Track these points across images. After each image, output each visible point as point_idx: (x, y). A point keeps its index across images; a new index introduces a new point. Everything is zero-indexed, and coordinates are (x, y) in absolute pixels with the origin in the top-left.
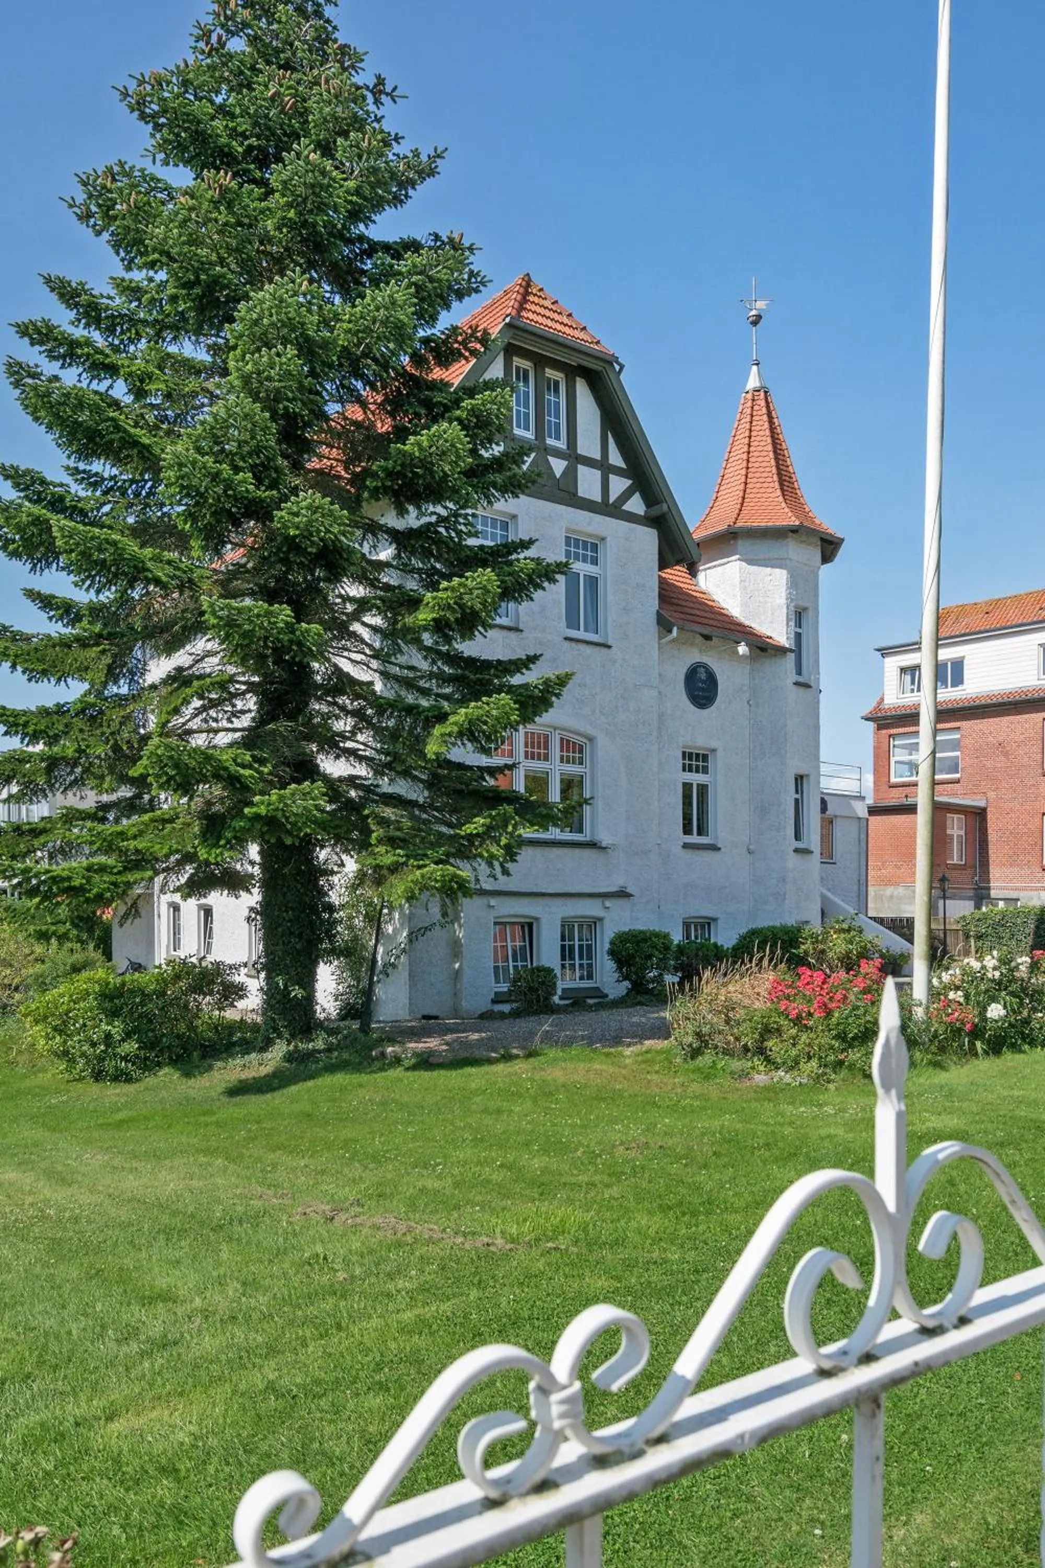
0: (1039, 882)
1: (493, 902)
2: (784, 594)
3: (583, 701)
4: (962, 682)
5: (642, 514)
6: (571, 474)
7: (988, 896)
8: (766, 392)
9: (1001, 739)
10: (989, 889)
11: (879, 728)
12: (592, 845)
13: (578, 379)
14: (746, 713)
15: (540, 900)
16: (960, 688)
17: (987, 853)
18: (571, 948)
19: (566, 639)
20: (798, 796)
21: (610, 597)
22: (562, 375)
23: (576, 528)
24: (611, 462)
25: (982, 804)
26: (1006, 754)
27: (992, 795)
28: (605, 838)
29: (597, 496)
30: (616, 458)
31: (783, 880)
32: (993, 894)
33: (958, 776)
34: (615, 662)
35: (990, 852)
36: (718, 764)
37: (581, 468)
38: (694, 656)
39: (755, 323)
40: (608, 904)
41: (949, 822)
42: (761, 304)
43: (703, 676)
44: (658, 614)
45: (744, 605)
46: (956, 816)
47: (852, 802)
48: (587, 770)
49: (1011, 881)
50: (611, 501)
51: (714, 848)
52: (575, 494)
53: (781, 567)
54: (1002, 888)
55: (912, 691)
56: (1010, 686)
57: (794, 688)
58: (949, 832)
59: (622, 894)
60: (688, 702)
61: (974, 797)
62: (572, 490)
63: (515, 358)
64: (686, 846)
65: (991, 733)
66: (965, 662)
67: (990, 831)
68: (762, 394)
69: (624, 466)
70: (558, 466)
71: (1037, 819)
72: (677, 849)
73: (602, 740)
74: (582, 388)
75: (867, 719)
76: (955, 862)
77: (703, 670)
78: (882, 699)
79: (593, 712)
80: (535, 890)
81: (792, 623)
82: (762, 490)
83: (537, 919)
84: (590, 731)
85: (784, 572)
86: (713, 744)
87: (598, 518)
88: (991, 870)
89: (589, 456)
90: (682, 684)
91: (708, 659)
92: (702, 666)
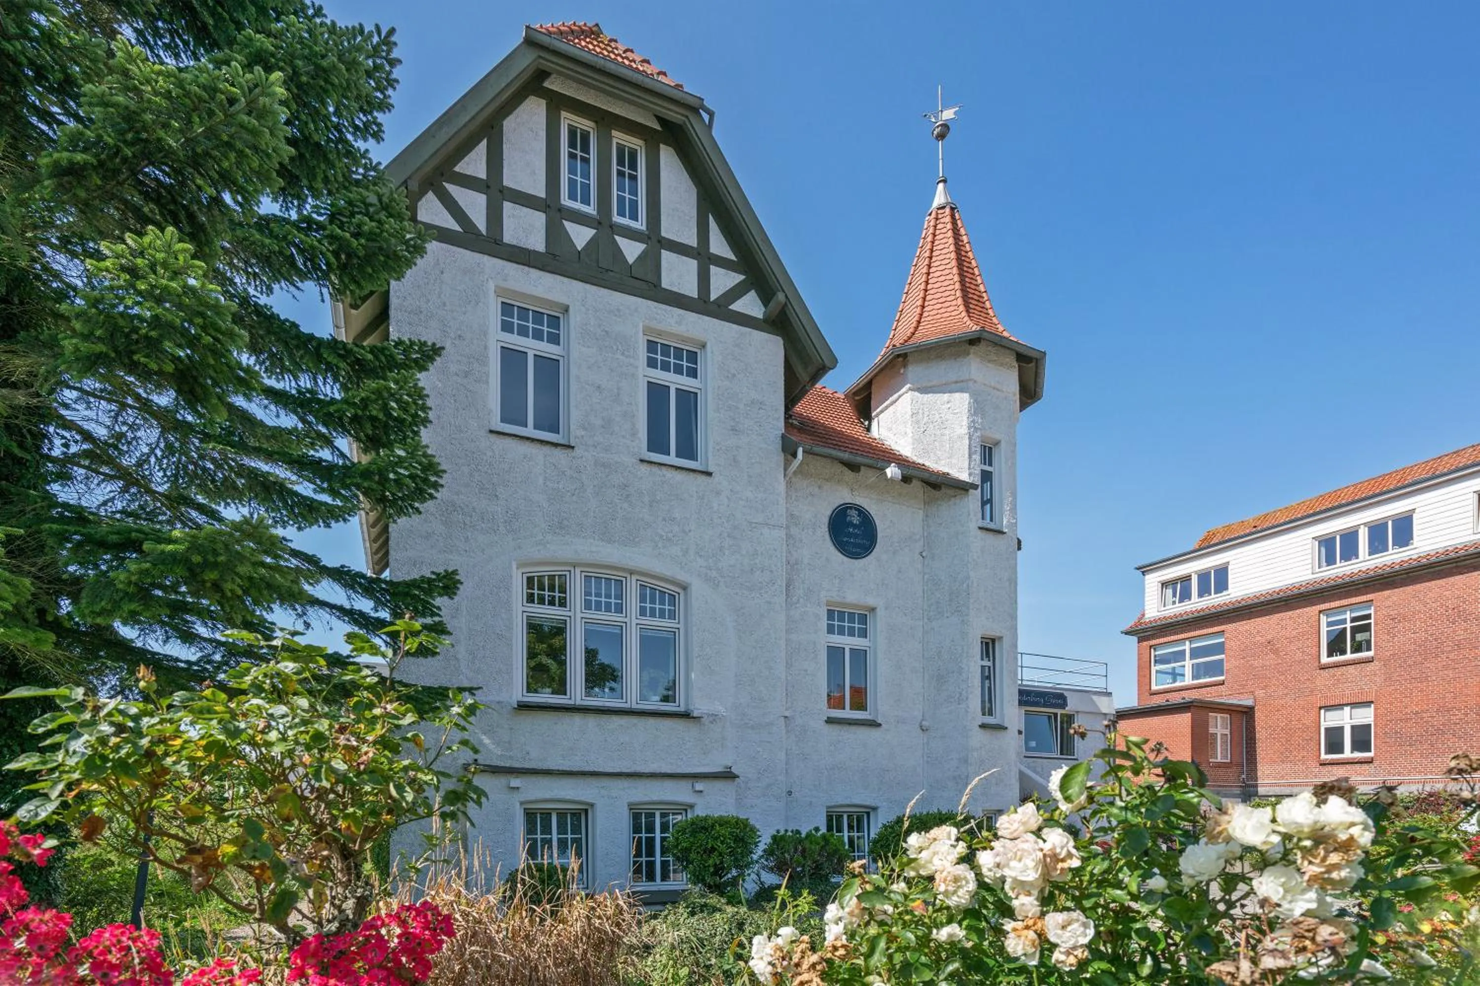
0: (1316, 777)
1: (515, 782)
2: (965, 422)
3: (669, 540)
4: (1226, 588)
5: (761, 316)
6: (652, 260)
7: (1256, 794)
8: (952, 209)
9: (1269, 637)
10: (1256, 786)
11: (1140, 640)
12: (686, 715)
13: (661, 146)
14: (920, 566)
15: (594, 782)
16: (1225, 593)
17: (1255, 748)
18: (651, 842)
19: (642, 461)
20: (986, 663)
21: (711, 414)
22: (640, 142)
23: (660, 327)
24: (712, 250)
25: (1249, 702)
26: (1276, 652)
27: (1260, 693)
28: (699, 707)
29: (691, 289)
30: (719, 246)
31: (965, 761)
32: (1261, 790)
33: (1222, 678)
34: (718, 493)
35: (1258, 751)
36: (879, 625)
37: (666, 255)
38: (842, 495)
39: (941, 136)
40: (699, 786)
41: (1211, 722)
42: (948, 114)
43: (856, 520)
44: (783, 437)
45: (917, 441)
46: (1219, 715)
47: (1095, 698)
48: (681, 626)
49: (1283, 777)
50: (713, 296)
51: (873, 724)
52: (657, 285)
53: (962, 391)
54: (1271, 785)
55: (1174, 603)
56: (1281, 584)
57: (979, 532)
58: (1212, 730)
59: (728, 775)
60: (832, 549)
61: (1242, 696)
62: (650, 277)
63: (564, 114)
64: (830, 721)
65: (1258, 632)
66: (1230, 568)
67: (1258, 728)
68: (947, 210)
69: (733, 258)
70: (632, 250)
71: (1314, 713)
72: (819, 724)
73: (697, 587)
74: (667, 157)
75: (1127, 633)
76: (1219, 760)
77: (854, 513)
78: (1143, 615)
79: (686, 552)
80: (587, 769)
81: (977, 457)
82: (943, 310)
83: (592, 805)
84: (681, 576)
85: (966, 396)
86: (871, 601)
87: (692, 317)
88: (1259, 767)
89: (679, 240)
90: (825, 528)
91: (862, 500)
92: (851, 508)
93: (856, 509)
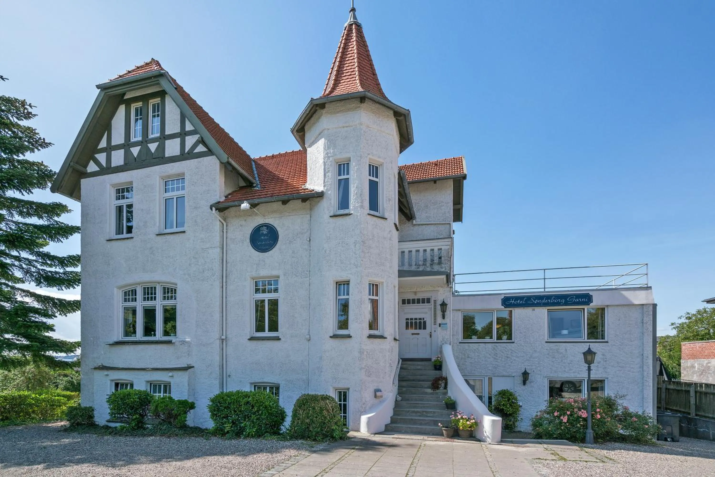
1: (107, 373)
6: (161, 147)
13: (166, 96)
14: (306, 247)
19: (157, 235)
22: (160, 99)
23: (165, 175)
24: (186, 130)
29: (176, 152)
30: (188, 127)
31: (321, 358)
34: (189, 239)
37: (167, 143)
38: (257, 221)
40: (171, 374)
43: (266, 231)
47: (626, 293)
50: (187, 150)
51: (277, 339)
52: (163, 157)
53: (321, 138)
57: (332, 220)
59: (184, 369)
60: (252, 250)
62: (161, 154)
63: (133, 105)
64: (252, 339)
70: (154, 147)
72: (245, 341)
73: (180, 284)
74: (168, 100)
77: (265, 228)
79: (175, 269)
80: (129, 367)
83: (132, 382)
85: (323, 140)
87: (178, 164)
89: (173, 133)
90: (248, 241)
91: (270, 220)
92: (262, 226)
93: (265, 226)
